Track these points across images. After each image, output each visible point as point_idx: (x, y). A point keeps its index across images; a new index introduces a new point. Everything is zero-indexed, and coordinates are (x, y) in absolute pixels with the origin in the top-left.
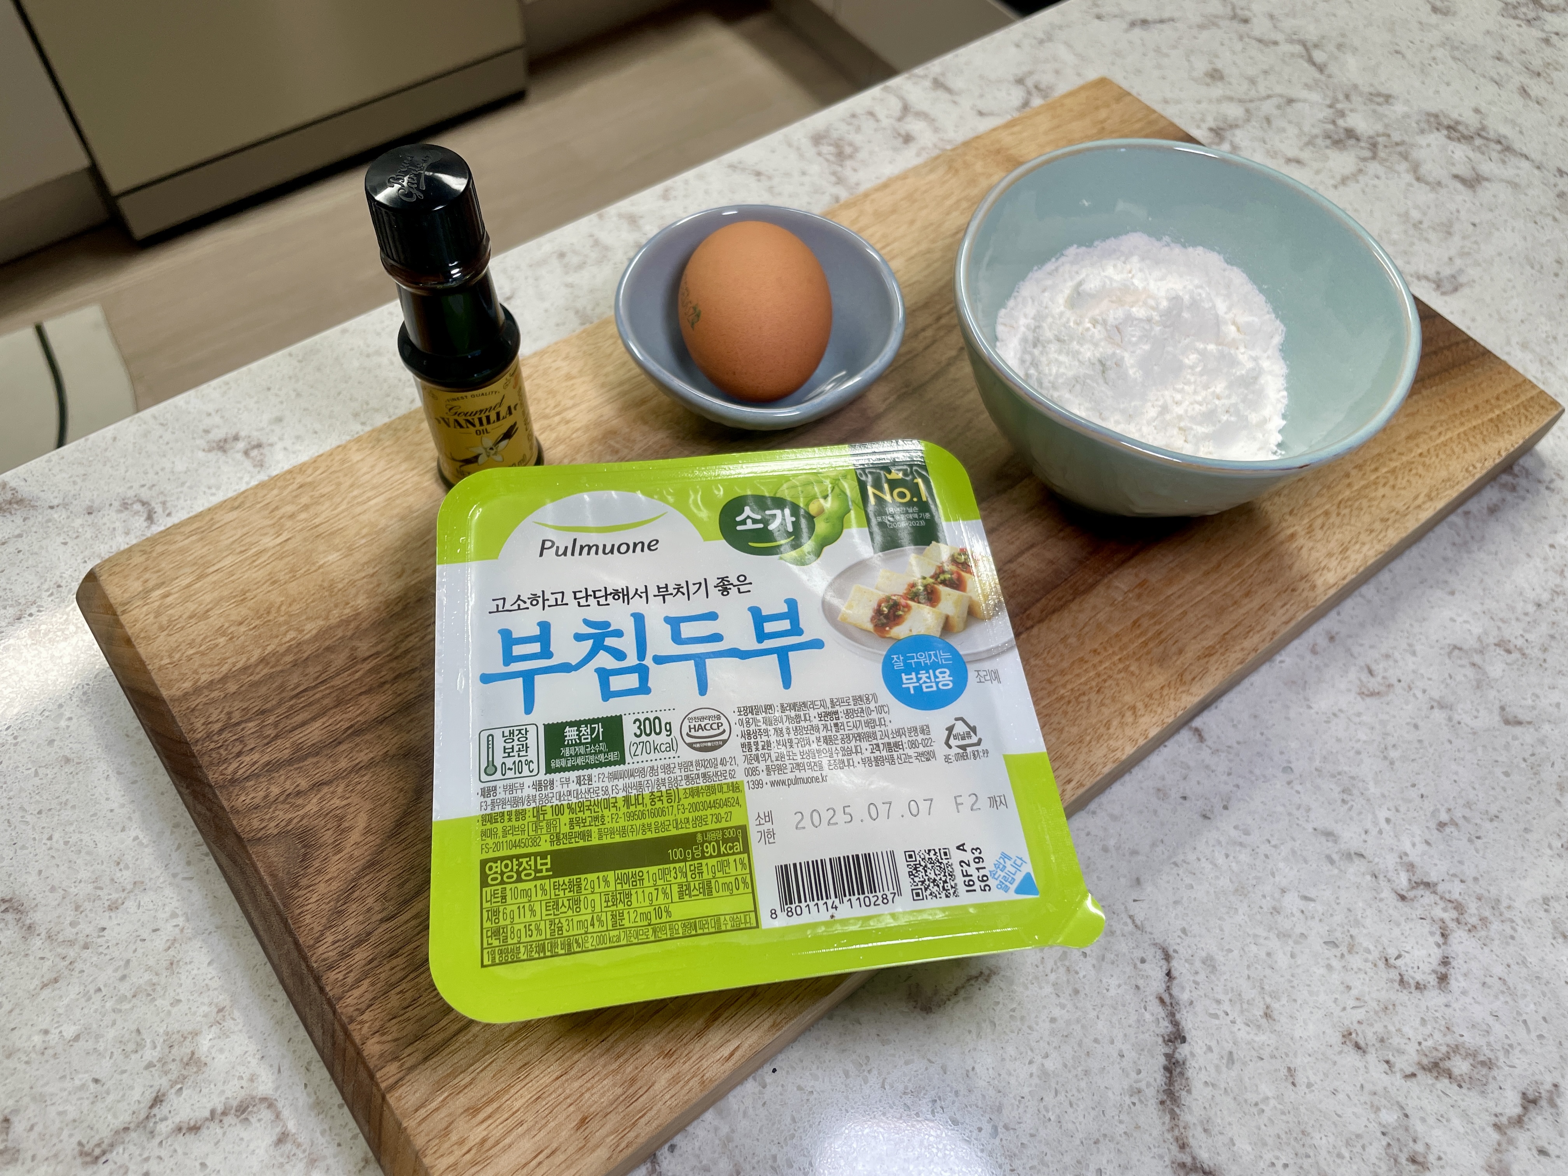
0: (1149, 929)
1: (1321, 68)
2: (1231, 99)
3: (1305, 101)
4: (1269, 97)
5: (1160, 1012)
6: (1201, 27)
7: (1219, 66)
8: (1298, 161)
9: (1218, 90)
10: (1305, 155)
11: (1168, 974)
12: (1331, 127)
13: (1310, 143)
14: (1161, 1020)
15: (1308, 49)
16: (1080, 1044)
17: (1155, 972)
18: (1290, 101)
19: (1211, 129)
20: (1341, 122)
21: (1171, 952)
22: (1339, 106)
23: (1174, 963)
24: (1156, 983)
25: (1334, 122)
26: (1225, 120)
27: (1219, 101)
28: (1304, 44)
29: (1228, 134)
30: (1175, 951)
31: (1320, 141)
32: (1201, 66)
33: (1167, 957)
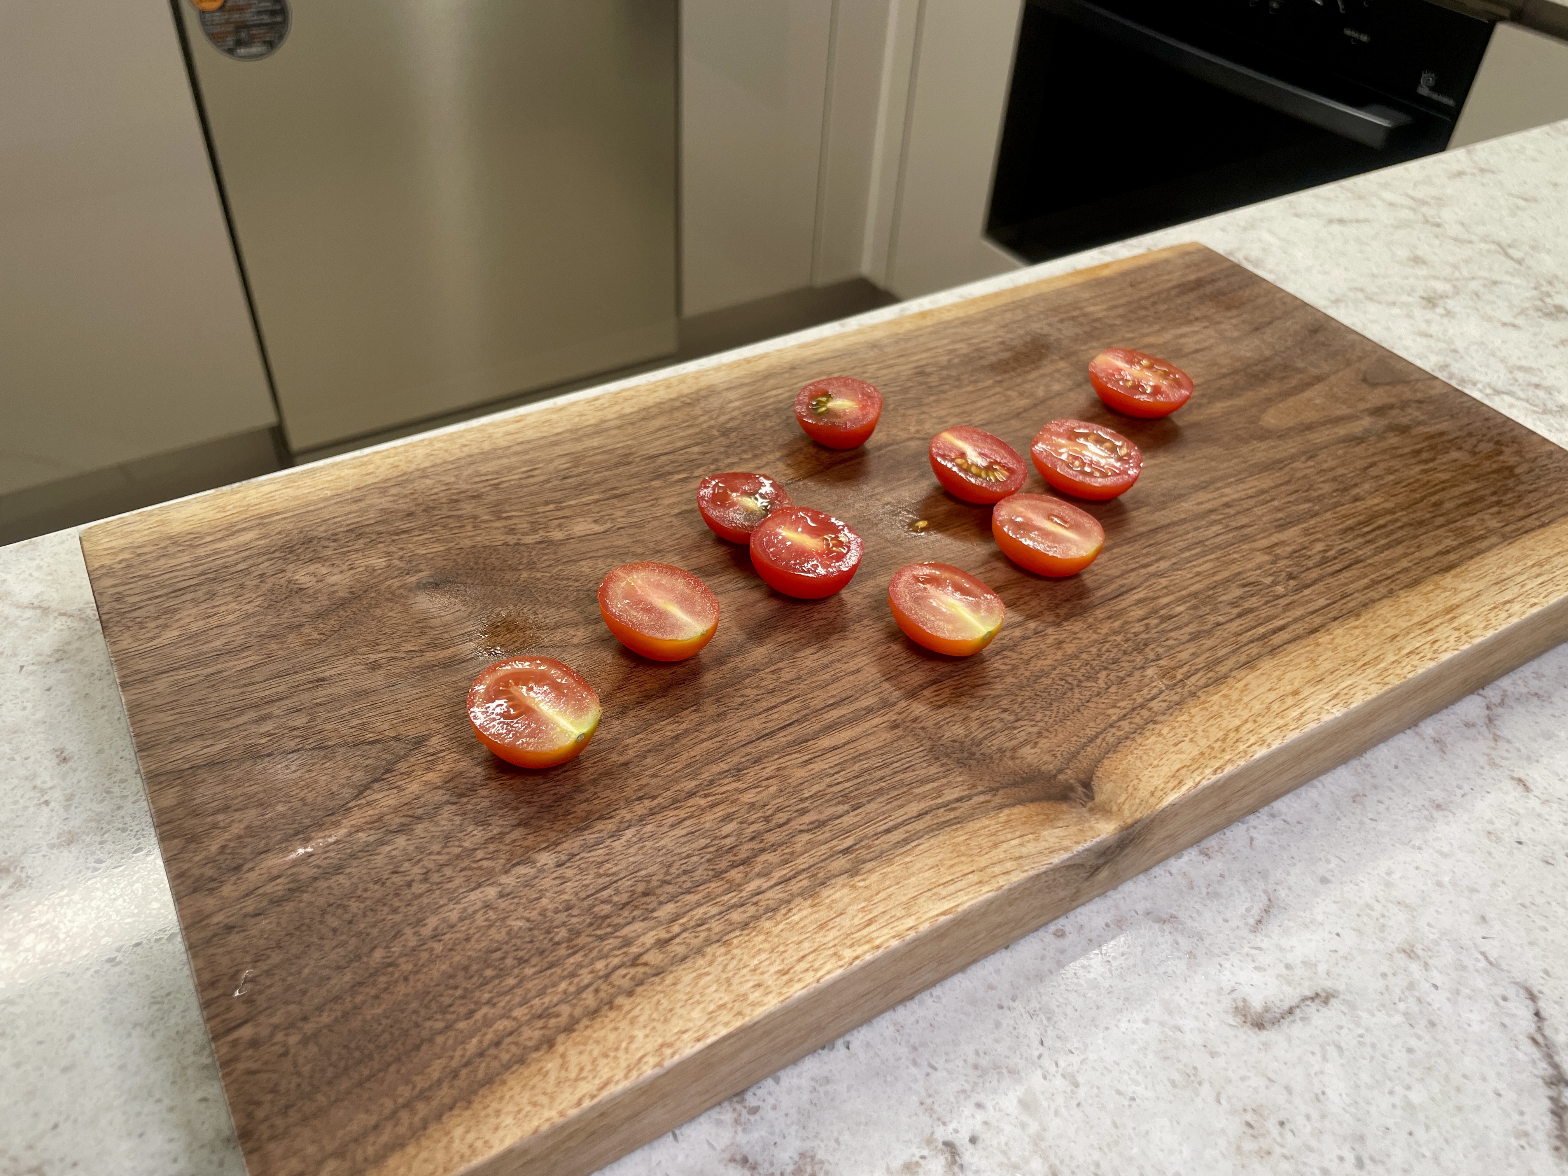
0: (1505, 967)
1: (1520, 262)
2: (1437, 278)
3: (1510, 283)
4: (1473, 278)
5: (1536, 1053)
6: (1397, 227)
7: (1420, 253)
8: (1514, 326)
9: (1423, 271)
10: (1520, 321)
11: (1537, 1014)
12: (1539, 303)
13: (1523, 312)
14: (1538, 1062)
15: (1504, 250)
16: (1447, 1078)
17: (1523, 1012)
18: (1495, 283)
19: (1423, 298)
20: (1548, 300)
21: (1536, 992)
22: (1544, 289)
23: (1542, 1004)
24: (1525, 1023)
25: (1542, 300)
26: (1435, 292)
27: (1426, 278)
28: (1499, 245)
29: (1440, 302)
30: (1541, 992)
31: (1531, 312)
32: (1403, 253)
33: (1533, 997)
